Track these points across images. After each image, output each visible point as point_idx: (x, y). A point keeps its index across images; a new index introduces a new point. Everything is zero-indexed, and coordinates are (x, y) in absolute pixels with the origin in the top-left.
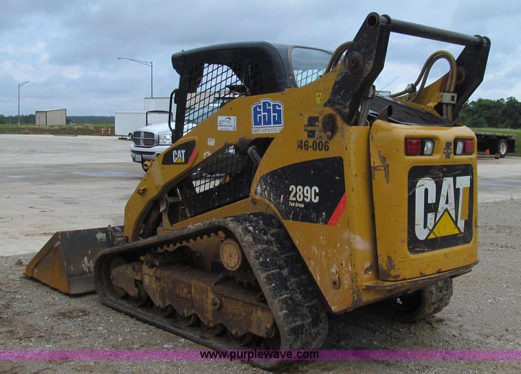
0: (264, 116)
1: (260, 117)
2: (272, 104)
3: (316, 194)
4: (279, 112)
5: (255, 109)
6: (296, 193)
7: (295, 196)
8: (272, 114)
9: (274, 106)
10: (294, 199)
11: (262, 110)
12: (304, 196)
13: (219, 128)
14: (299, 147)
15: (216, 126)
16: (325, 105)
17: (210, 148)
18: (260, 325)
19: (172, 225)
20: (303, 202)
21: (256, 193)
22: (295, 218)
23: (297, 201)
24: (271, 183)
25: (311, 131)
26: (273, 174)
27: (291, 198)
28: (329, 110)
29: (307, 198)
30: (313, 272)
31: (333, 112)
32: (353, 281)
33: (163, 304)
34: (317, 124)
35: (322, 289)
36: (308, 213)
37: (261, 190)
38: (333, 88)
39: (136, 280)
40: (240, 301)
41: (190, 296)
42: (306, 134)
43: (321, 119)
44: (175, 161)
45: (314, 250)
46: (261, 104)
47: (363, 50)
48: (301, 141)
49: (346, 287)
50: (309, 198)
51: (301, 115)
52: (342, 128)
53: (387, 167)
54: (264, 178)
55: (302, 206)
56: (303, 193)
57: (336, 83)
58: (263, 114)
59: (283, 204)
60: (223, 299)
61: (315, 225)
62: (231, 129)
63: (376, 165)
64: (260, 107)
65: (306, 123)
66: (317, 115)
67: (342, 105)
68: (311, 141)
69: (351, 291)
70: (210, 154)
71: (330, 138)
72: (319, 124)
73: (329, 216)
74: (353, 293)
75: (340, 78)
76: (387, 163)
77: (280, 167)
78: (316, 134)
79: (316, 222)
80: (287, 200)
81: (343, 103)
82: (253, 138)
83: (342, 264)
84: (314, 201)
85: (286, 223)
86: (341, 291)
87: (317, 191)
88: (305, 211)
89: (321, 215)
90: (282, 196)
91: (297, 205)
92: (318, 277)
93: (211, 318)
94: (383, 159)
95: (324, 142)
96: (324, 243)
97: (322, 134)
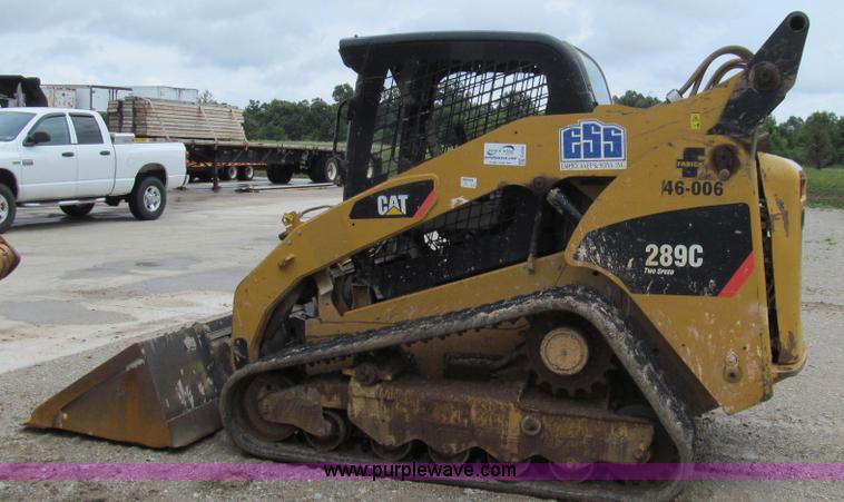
0: (587, 145)
1: (578, 148)
2: (602, 128)
3: (697, 255)
4: (617, 140)
5: (567, 135)
6: (659, 254)
7: (657, 258)
8: (603, 143)
9: (607, 131)
10: (656, 264)
11: (581, 135)
12: (674, 259)
13: (486, 162)
14: (665, 189)
15: (482, 158)
16: (710, 132)
17: (466, 192)
18: (625, 449)
19: (342, 315)
20: (673, 266)
21: (576, 257)
22: (657, 289)
23: (660, 266)
24: (607, 242)
25: (689, 168)
26: (612, 229)
27: (649, 262)
28: (721, 140)
29: (680, 261)
30: (690, 364)
31: (733, 143)
32: (764, 370)
33: (397, 442)
34: (700, 158)
35: (707, 387)
36: (682, 282)
37: (589, 253)
38: (725, 109)
39: (324, 409)
40: (581, 417)
41: (466, 421)
42: (679, 172)
43: (708, 151)
44: (381, 212)
45: (692, 333)
46: (581, 127)
47: (780, 60)
48: (670, 183)
49: (751, 378)
50: (684, 261)
51: (670, 145)
52: (747, 164)
53: (785, 215)
54: (594, 237)
55: (672, 272)
56: (673, 254)
57: (730, 103)
58: (582, 141)
59: (632, 271)
60: (544, 419)
61: (695, 298)
62: (515, 163)
63: (775, 213)
64: (577, 132)
65: (680, 156)
66: (701, 146)
67: (740, 132)
68: (688, 183)
69: (761, 383)
70: (465, 201)
71: (726, 178)
72: (706, 159)
73: (721, 285)
74: (764, 385)
75: (737, 95)
76: (786, 209)
77: (628, 218)
78: (699, 172)
79: (698, 294)
80: (640, 265)
81: (743, 130)
82: (562, 177)
83: (745, 348)
84: (693, 264)
85: (638, 298)
86: (741, 384)
87: (700, 250)
88: (675, 280)
89: (707, 284)
90: (631, 261)
91: (660, 271)
92: (700, 369)
93: (515, 450)
94: (781, 205)
95: (713, 183)
96: (712, 322)
97: (710, 172)
